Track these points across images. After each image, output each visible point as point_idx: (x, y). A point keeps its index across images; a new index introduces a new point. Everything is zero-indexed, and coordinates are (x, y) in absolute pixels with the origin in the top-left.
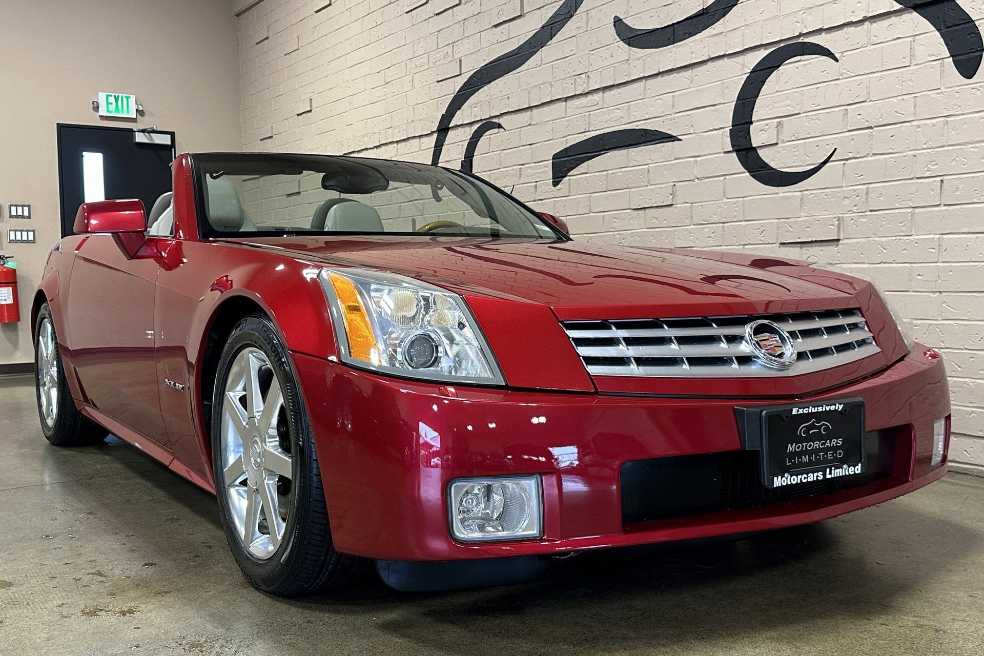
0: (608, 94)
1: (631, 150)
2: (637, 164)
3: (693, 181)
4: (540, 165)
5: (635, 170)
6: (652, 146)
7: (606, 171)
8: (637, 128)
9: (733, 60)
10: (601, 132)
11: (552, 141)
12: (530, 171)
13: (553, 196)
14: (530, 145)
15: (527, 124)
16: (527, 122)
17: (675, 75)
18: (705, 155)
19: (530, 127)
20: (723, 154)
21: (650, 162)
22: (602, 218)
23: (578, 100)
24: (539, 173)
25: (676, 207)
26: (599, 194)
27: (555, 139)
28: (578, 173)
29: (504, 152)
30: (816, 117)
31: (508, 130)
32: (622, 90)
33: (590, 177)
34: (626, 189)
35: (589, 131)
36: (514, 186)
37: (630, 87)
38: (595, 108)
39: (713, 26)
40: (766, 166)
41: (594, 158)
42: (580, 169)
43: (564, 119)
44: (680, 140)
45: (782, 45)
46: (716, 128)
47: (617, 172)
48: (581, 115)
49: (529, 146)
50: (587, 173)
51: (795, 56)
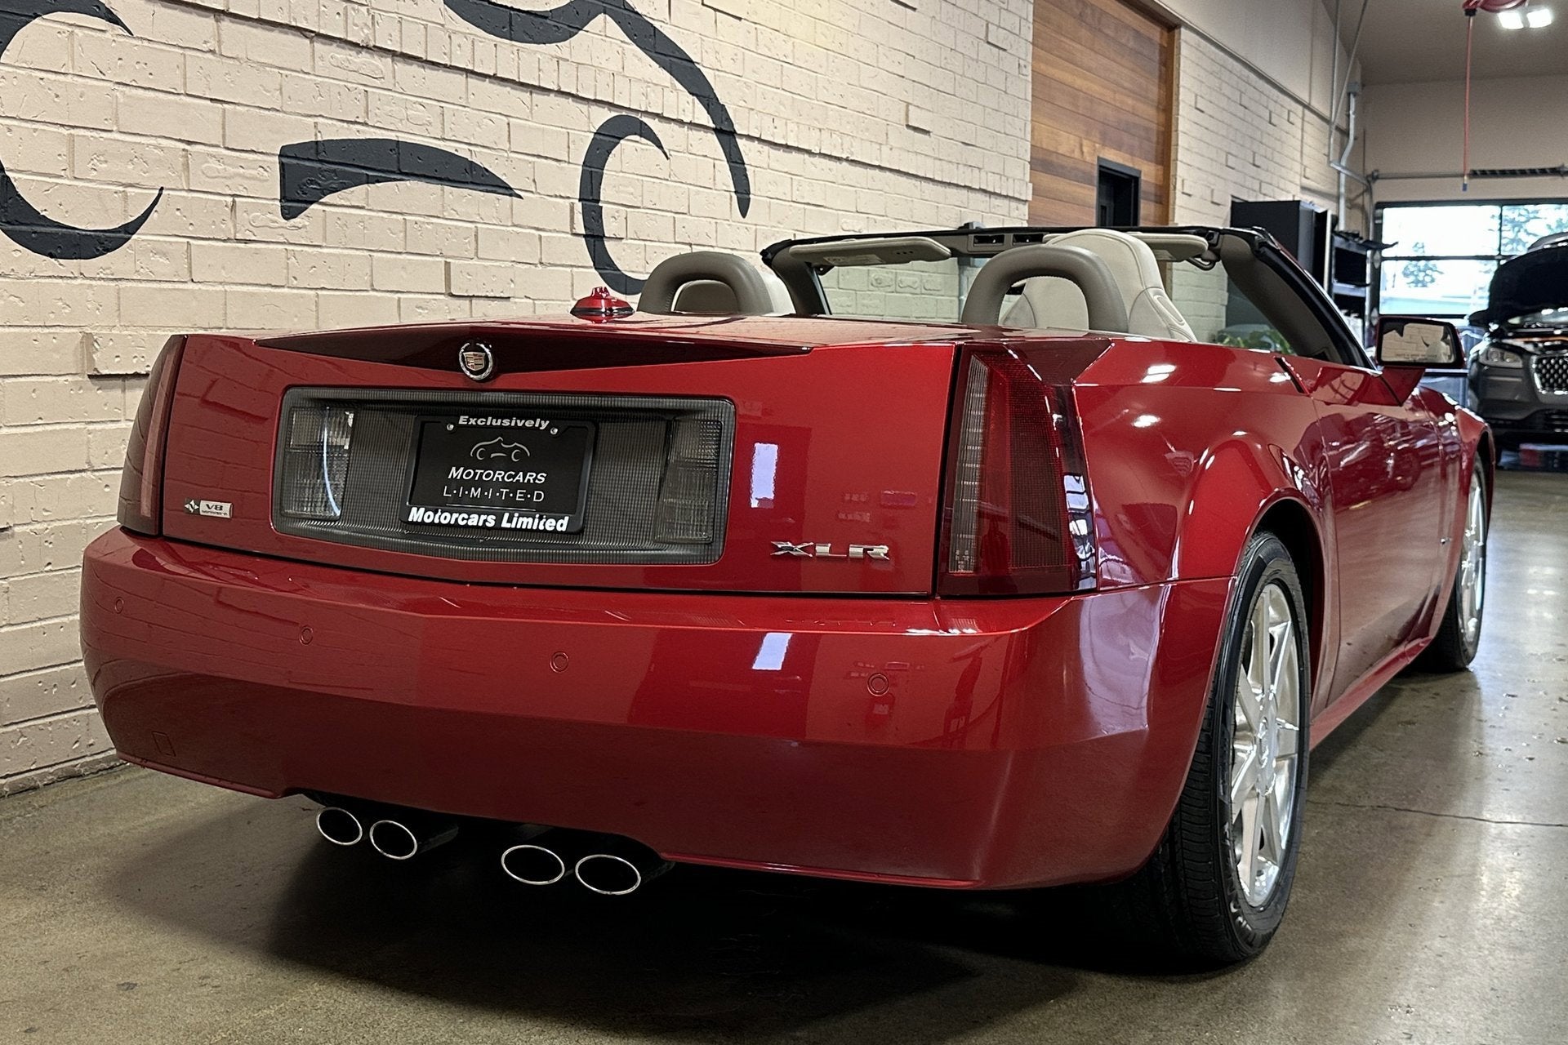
0: (401, 67)
1: (447, 188)
2: (457, 217)
3: (535, 265)
4: (246, 159)
5: (456, 227)
6: (482, 193)
7: (402, 214)
8: (456, 153)
9: (579, 105)
10: (392, 136)
11: (278, 114)
12: (213, 164)
13: (282, 239)
14: (211, 100)
15: (205, 47)
16: (205, 42)
17: (508, 89)
18: (550, 231)
19: (209, 56)
20: (569, 236)
21: (477, 219)
22: (396, 303)
23: (339, 50)
24: (243, 176)
25: (516, 303)
26: (389, 255)
27: (285, 113)
28: (343, 202)
29: (122, 88)
30: (653, 217)
31: (138, 38)
32: (429, 72)
33: (371, 218)
34: (438, 256)
35: (365, 124)
36: (162, 189)
37: (441, 74)
38: (378, 83)
39: (559, 44)
40: (611, 264)
41: (378, 182)
42: (349, 196)
43: (307, 76)
44: (519, 197)
45: (624, 113)
46: (563, 195)
47: (423, 223)
48: (349, 85)
49: (209, 102)
50: (362, 208)
51: (636, 134)
